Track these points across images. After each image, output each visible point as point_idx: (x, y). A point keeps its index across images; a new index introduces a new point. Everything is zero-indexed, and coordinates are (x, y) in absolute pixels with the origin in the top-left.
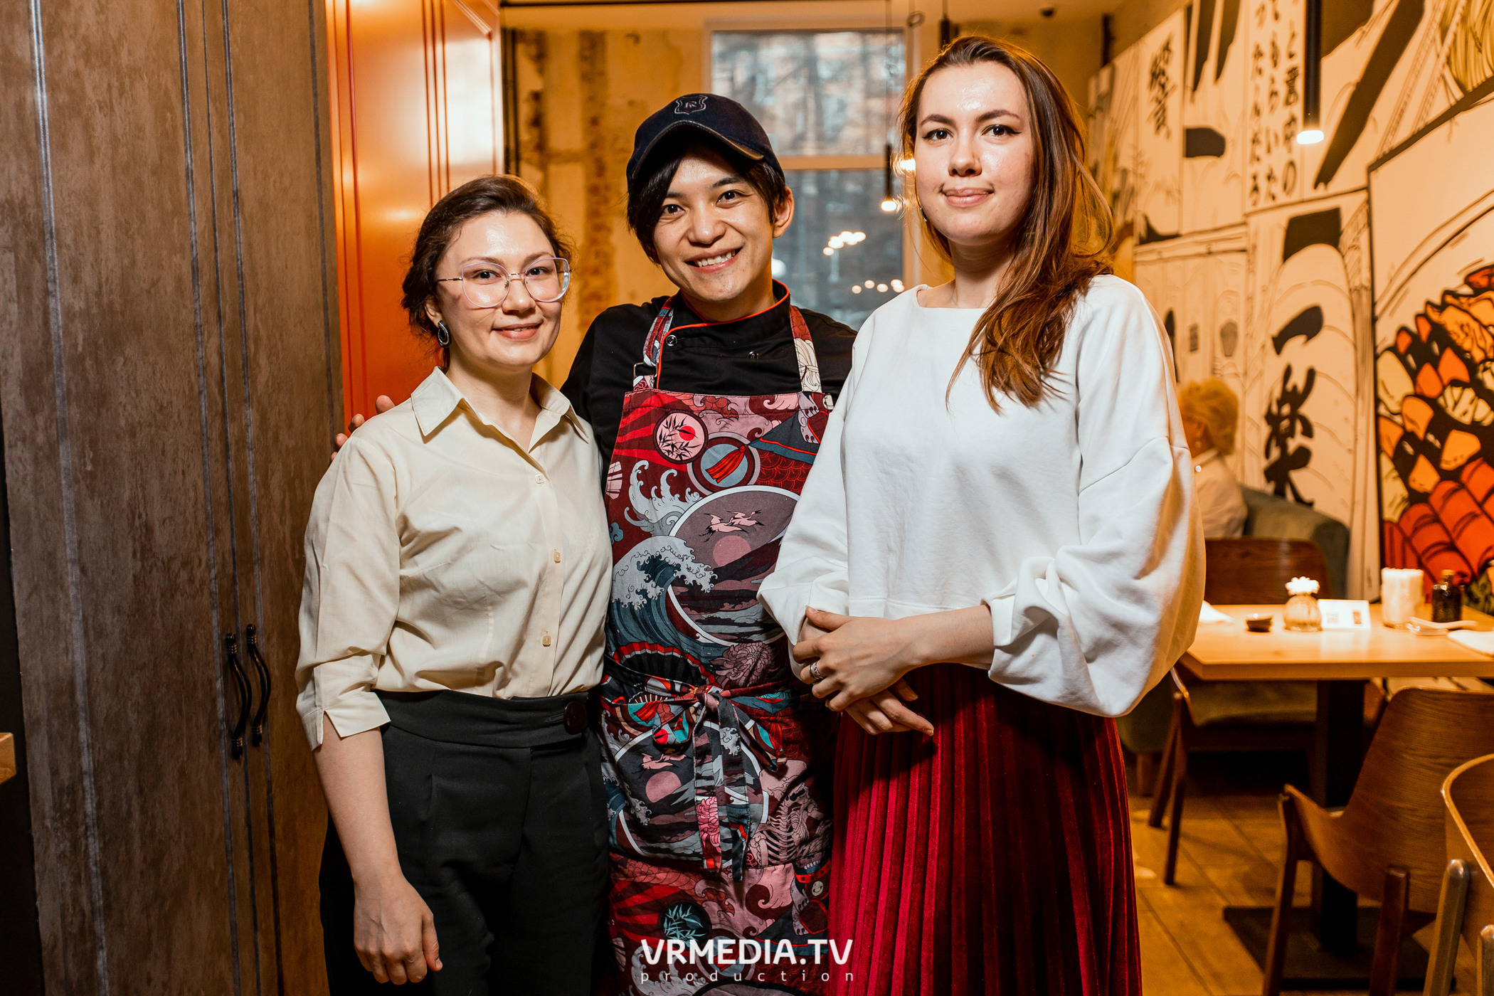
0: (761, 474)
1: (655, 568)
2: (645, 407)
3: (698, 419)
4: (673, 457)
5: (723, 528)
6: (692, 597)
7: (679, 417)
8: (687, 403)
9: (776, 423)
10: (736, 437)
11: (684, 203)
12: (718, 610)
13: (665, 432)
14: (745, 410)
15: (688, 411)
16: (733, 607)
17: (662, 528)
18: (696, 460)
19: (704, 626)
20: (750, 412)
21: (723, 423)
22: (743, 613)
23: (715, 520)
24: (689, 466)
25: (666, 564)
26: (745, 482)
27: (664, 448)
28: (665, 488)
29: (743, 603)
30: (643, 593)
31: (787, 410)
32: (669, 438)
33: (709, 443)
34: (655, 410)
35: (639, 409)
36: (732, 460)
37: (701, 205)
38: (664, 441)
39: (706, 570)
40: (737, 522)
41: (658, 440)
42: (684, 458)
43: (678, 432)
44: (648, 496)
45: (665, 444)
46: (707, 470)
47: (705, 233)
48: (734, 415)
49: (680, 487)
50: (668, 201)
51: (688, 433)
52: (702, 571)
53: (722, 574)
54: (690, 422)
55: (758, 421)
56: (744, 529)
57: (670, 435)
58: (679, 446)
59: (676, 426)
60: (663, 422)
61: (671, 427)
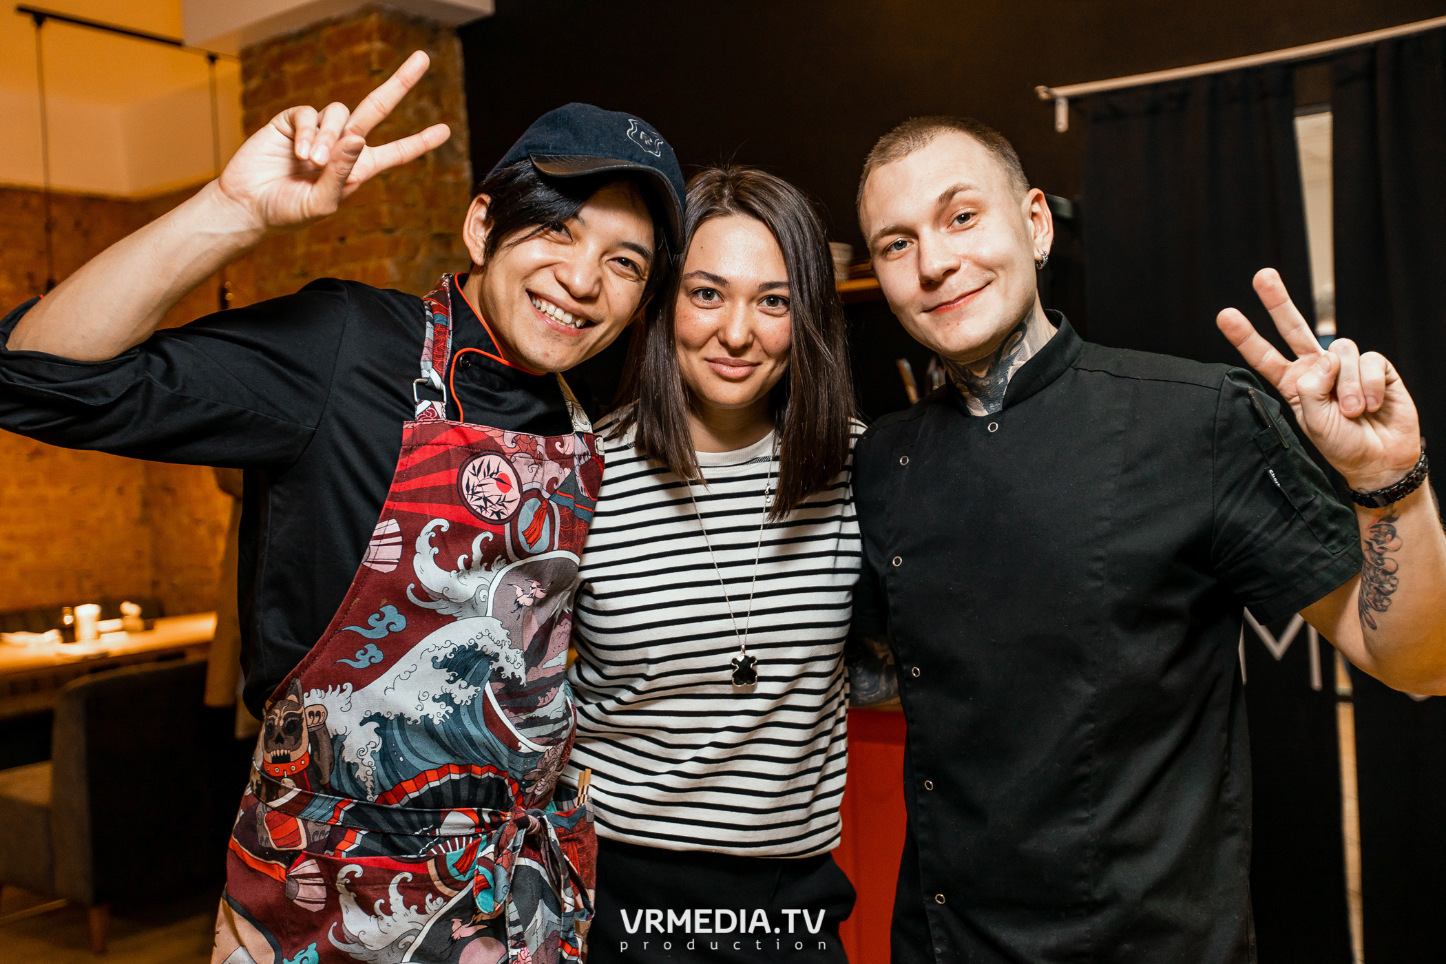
0: (560, 535)
1: (465, 663)
2: (438, 444)
3: (509, 463)
4: (487, 514)
5: (526, 601)
6: (509, 694)
7: (494, 461)
8: (499, 441)
10: (539, 488)
12: (535, 707)
13: (474, 481)
15: (499, 452)
16: (546, 699)
17: (474, 607)
18: (513, 519)
19: (523, 731)
20: (548, 456)
21: (535, 470)
22: (552, 706)
23: (519, 591)
24: (507, 526)
25: (482, 655)
27: (475, 503)
28: (477, 557)
30: (447, 698)
32: (479, 489)
33: (525, 496)
34: (455, 449)
35: (428, 447)
36: (539, 518)
38: (474, 494)
39: (520, 655)
41: (465, 492)
42: (503, 517)
43: (493, 481)
44: (451, 569)
45: (475, 497)
46: (522, 533)
48: (541, 460)
51: (503, 482)
52: (518, 659)
54: (506, 469)
55: (554, 469)
57: (481, 485)
58: (494, 500)
59: (491, 472)
60: (470, 467)
61: (481, 474)
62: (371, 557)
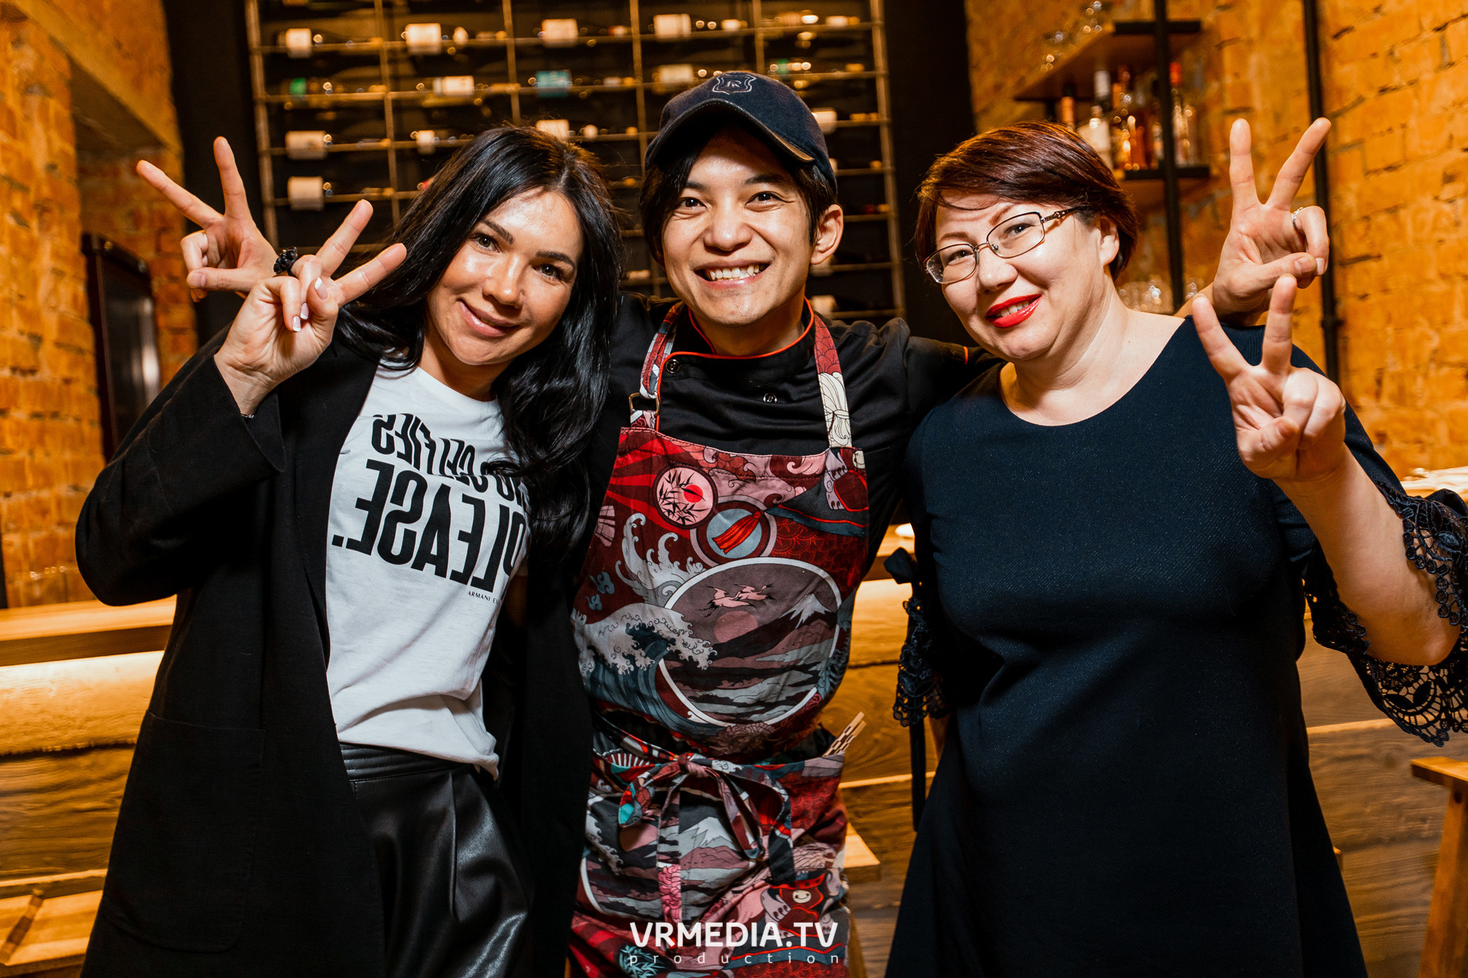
0: (777, 544)
1: (646, 638)
2: (645, 451)
3: (708, 478)
4: (674, 518)
5: (729, 602)
6: (687, 672)
7: (685, 473)
8: (697, 456)
9: (800, 490)
10: (751, 501)
11: (707, 198)
12: (715, 688)
13: (668, 487)
14: (765, 472)
15: (696, 466)
16: (733, 685)
17: (656, 596)
18: (702, 526)
19: (697, 704)
20: (771, 474)
21: (737, 485)
22: (743, 692)
23: (720, 594)
24: (693, 533)
25: (658, 637)
26: (758, 552)
27: (665, 507)
28: (663, 554)
29: (745, 681)
30: (631, 658)
31: (814, 475)
32: (670, 495)
33: (718, 507)
34: (657, 457)
35: (638, 452)
36: (745, 527)
37: (727, 202)
38: (665, 498)
39: (704, 646)
40: (744, 596)
41: (658, 496)
42: (687, 523)
43: (682, 491)
44: (644, 557)
45: (665, 502)
46: (714, 539)
47: (726, 236)
48: (751, 478)
49: (680, 553)
50: (688, 193)
51: (694, 494)
52: (700, 647)
53: (722, 650)
54: (699, 481)
55: (778, 486)
56: (752, 603)
57: (673, 492)
58: (682, 507)
59: (681, 482)
60: (666, 475)
61: (675, 482)
62: (599, 531)
